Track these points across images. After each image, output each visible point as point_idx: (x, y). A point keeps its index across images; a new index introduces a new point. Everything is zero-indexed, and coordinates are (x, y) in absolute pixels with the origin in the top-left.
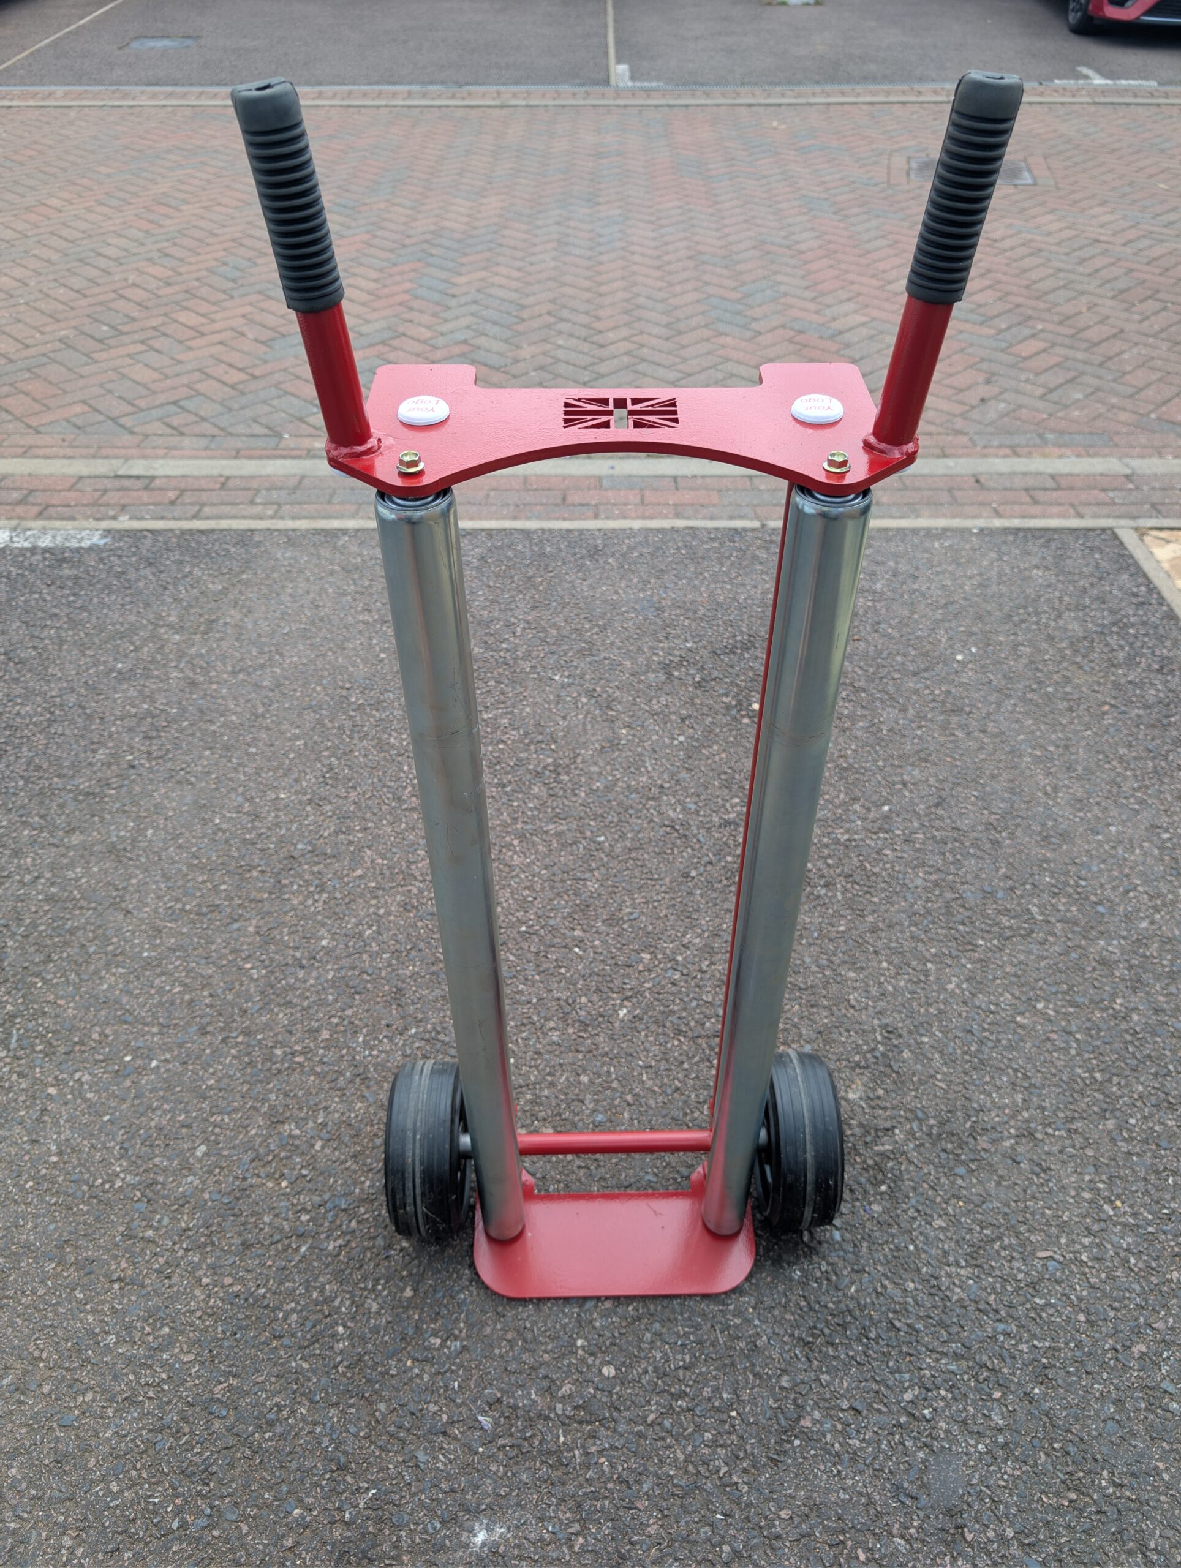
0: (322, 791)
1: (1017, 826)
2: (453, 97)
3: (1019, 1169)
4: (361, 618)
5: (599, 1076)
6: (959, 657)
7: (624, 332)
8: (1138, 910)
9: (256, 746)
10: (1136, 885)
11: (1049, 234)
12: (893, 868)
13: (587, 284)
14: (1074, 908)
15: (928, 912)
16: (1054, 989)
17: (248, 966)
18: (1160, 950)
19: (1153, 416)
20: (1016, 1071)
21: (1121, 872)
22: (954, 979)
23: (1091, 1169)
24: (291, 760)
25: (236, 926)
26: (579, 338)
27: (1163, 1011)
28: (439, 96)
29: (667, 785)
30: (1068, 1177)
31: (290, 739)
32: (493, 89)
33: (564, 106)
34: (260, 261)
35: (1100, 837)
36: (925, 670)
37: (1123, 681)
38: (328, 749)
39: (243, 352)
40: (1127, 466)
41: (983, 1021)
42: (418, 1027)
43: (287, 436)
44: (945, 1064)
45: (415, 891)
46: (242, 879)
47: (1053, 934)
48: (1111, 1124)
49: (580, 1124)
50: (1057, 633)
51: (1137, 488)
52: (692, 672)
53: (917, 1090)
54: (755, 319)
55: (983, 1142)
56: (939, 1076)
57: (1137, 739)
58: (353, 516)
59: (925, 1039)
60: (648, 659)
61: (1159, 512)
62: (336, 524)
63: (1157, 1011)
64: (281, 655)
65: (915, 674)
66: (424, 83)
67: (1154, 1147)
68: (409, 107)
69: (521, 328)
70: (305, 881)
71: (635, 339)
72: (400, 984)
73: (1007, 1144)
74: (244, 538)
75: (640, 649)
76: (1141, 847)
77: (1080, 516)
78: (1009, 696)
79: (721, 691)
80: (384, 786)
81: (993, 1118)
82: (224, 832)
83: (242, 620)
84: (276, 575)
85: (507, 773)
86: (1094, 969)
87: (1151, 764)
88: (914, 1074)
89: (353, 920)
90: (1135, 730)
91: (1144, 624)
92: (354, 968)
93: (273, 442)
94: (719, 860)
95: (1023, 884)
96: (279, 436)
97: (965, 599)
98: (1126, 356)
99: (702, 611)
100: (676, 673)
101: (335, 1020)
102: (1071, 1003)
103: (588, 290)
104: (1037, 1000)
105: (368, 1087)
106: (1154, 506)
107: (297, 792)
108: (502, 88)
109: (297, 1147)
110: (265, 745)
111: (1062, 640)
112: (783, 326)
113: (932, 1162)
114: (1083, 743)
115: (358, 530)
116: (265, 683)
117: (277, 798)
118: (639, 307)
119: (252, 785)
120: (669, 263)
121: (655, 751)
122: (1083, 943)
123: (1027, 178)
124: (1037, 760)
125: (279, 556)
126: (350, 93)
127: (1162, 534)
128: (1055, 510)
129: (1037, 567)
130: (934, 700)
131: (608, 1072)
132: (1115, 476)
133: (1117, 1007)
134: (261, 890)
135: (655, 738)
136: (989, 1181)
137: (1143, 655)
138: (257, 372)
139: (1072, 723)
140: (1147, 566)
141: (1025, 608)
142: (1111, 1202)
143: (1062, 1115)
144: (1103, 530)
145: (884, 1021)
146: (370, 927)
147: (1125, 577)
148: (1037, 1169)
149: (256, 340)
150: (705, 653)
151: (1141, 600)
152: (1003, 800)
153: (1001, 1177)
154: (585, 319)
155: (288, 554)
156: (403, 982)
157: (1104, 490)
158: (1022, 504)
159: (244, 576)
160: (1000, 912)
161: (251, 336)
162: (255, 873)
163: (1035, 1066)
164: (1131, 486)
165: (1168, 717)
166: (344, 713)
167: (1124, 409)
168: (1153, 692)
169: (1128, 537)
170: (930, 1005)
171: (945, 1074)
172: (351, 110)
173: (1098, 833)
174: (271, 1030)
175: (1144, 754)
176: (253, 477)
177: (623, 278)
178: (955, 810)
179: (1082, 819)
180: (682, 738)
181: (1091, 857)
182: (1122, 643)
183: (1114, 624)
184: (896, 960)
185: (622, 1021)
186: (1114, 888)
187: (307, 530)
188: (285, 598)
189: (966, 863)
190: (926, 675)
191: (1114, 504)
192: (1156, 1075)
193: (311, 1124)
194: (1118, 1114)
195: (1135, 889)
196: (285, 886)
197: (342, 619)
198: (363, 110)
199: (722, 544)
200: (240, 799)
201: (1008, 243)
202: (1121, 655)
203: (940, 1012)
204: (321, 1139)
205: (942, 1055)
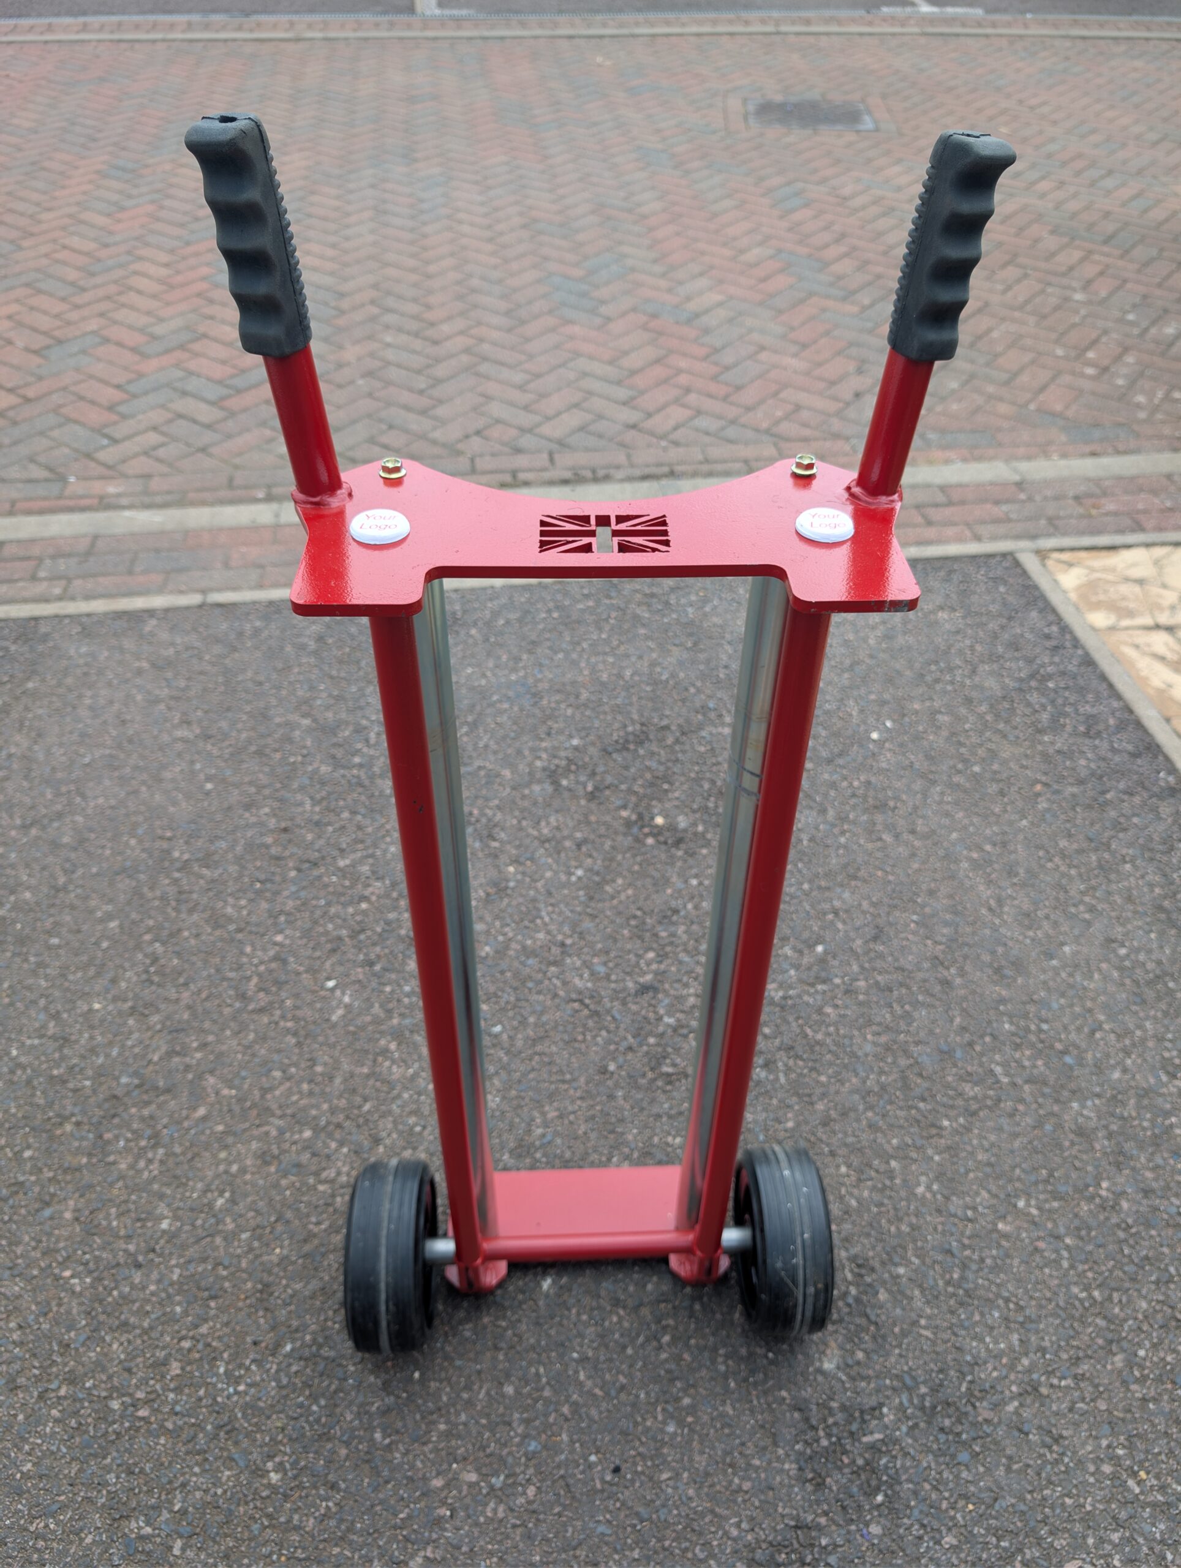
0: (147, 993)
1: (966, 957)
2: (240, 28)
3: (1028, 1441)
4: (179, 733)
5: (527, 1383)
6: (875, 736)
7: (459, 324)
8: (1108, 1056)
9: (58, 935)
10: (1100, 1024)
11: (899, 189)
12: (837, 1030)
13: (411, 263)
14: (1040, 1063)
15: (883, 1088)
16: (1033, 1178)
17: (67, 1273)
18: (1139, 1107)
19: (1032, 407)
20: (1007, 1300)
21: (1083, 1006)
22: (923, 1179)
23: (1106, 1429)
24: (105, 951)
25: (47, 1212)
26: (408, 333)
27: (1153, 1191)
28: (224, 28)
29: (569, 941)
30: (1084, 1444)
31: (101, 921)
32: (284, 18)
33: (366, 39)
34: (25, 243)
35: (1054, 962)
36: (840, 755)
37: (1051, 751)
38: (149, 930)
39: (12, 366)
40: (1015, 470)
41: (962, 1234)
42: (293, 1340)
43: (72, 479)
44: (928, 1302)
45: (274, 1133)
46: (52, 1138)
47: (1022, 1101)
48: (1119, 1360)
49: (510, 1460)
50: (974, 694)
51: (1030, 499)
52: (583, 778)
53: (900, 1346)
54: (603, 302)
55: (984, 1411)
56: (923, 1322)
57: (1075, 826)
58: (160, 590)
59: (901, 1271)
60: (530, 765)
61: (1056, 528)
62: (139, 603)
63: (1147, 1192)
64: (84, 797)
65: (830, 761)
66: (205, 12)
67: (1169, 1386)
68: (191, 41)
69: (342, 322)
70: (134, 1132)
71: (474, 332)
72: (266, 1278)
73: (1011, 1408)
74: (27, 628)
75: (519, 752)
76: (1099, 970)
77: (978, 538)
78: (934, 782)
79: (619, 803)
80: (224, 979)
81: (989, 1373)
82: (24, 1068)
83: (30, 749)
84: (69, 681)
85: (374, 944)
86: (1073, 1144)
87: (1094, 858)
88: (895, 1324)
89: (200, 1185)
90: (1071, 814)
91: (1063, 673)
92: (204, 1260)
93: (55, 488)
94: (641, 1045)
95: (982, 1037)
96: (63, 479)
97: (871, 656)
98: (995, 334)
99: (585, 695)
100: (564, 782)
101: (186, 1344)
102: (1056, 1196)
103: (413, 270)
104: (1017, 1196)
105: (236, 1443)
106: (1051, 520)
107: (115, 999)
108: (295, 18)
109: (149, 1554)
110: (70, 931)
111: (980, 702)
112: (634, 310)
113: (930, 1450)
114: (1021, 837)
115: (167, 610)
116: (66, 840)
117: (91, 1010)
118: (474, 291)
119: (57, 993)
120: (501, 234)
121: (550, 894)
122: (1056, 1108)
123: (868, 123)
124: (976, 865)
125: (72, 652)
126: (120, 24)
127: (1066, 556)
128: (950, 531)
129: (941, 608)
130: (854, 795)
131: (537, 1374)
132: (1004, 485)
133: (1104, 1193)
134: (78, 1151)
135: (548, 874)
136: (997, 1466)
137: (1066, 715)
138: (30, 393)
139: (1005, 811)
140: (1055, 599)
141: (936, 662)
142: (1135, 1474)
143: (1065, 1356)
144: (1004, 555)
145: (854, 1251)
146: (221, 1193)
147: (1034, 614)
148: (1048, 1440)
149: (27, 350)
150: (592, 751)
151: (1054, 643)
152: (946, 924)
153: (1010, 1458)
154: (412, 308)
155: (84, 650)
156: (270, 1273)
157: (997, 502)
158: (915, 526)
159: (30, 685)
160: (961, 1079)
161: (20, 344)
162: (68, 1127)
163: (1027, 1291)
164: (1022, 496)
165: (1103, 793)
166: (167, 877)
167: (1001, 399)
168: (1083, 762)
169: (1030, 562)
170: (900, 1220)
171: (929, 1318)
172: (123, 46)
173: (1052, 958)
174: (104, 1370)
175: (1085, 845)
176: (33, 541)
177: (452, 254)
178: (895, 942)
179: (1033, 940)
180: (580, 872)
181: (1049, 990)
182: (1044, 700)
183: (1032, 676)
184: (856, 1161)
185: (547, 1296)
186: (1079, 1030)
187: (106, 614)
188: (84, 713)
189: (916, 1015)
190: (841, 761)
191: (1009, 520)
192: (1157, 1283)
193: (166, 1515)
194: (1125, 1344)
195: (1100, 1028)
196: (108, 1142)
197: (155, 737)
198: (137, 46)
199: (598, 602)
200: (42, 1016)
201: (858, 202)
202: (1045, 717)
203: (913, 1228)
204: (181, 1536)
205: (923, 1291)
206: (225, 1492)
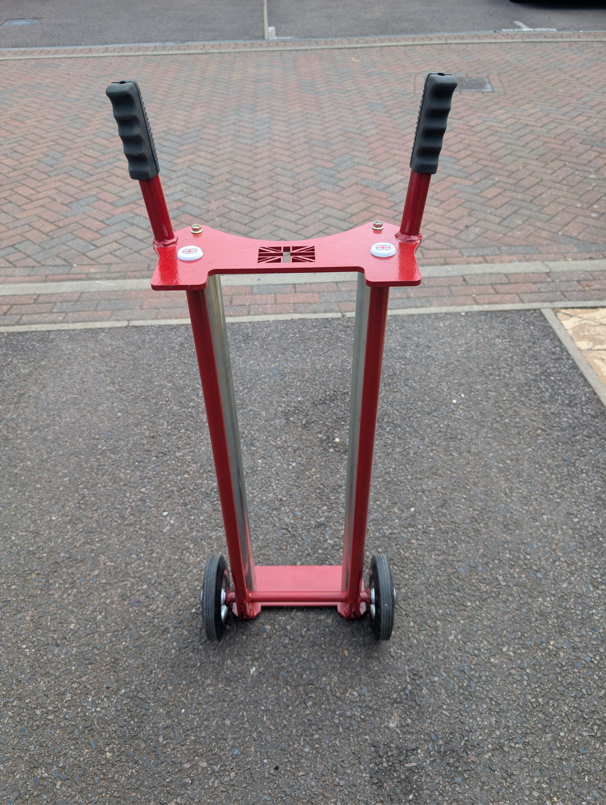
0: (78, 513)
1: (489, 518)
2: (179, 49)
3: (494, 775)
4: (108, 388)
5: (237, 720)
6: (454, 401)
7: (269, 191)
8: (561, 575)
9: (40, 483)
10: (560, 557)
11: (501, 122)
12: (417, 552)
13: (248, 161)
14: (523, 576)
15: (438, 583)
16: (513, 637)
17: (24, 646)
18: (575, 603)
19: (560, 233)
20: (491, 699)
21: (551, 548)
22: (453, 632)
23: (538, 773)
24: (61, 492)
25: (19, 616)
26: (243, 195)
27: (578, 648)
28: (172, 49)
29: (284, 499)
30: (524, 780)
31: (61, 477)
32: (201, 43)
33: (239, 52)
34: (67, 153)
35: (538, 523)
36: (435, 411)
37: (548, 413)
38: (83, 483)
39: (54, 211)
40: (547, 266)
41: (471, 662)
42: (126, 688)
43: (75, 265)
44: (449, 697)
45: (129, 585)
46: (25, 580)
47: (511, 595)
48: (549, 736)
49: (224, 757)
50: (510, 382)
51: (553, 281)
52: (301, 417)
53: (431, 718)
54: (341, 180)
55: (472, 757)
56: (445, 707)
57: (557, 452)
58: (108, 319)
59: (436, 679)
60: (275, 410)
61: (566, 297)
62: (98, 325)
63: (575, 649)
64: (60, 417)
65: (429, 414)
66: (163, 41)
67: (576, 753)
68: (155, 55)
69: (211, 190)
70: (64, 580)
71: (275, 195)
72: (116, 656)
73: (487, 756)
74: (44, 337)
75: (271, 403)
76: (562, 529)
77: (522, 301)
78: (483, 427)
79: (317, 430)
80: (115, 508)
81: (477, 737)
82: (17, 546)
83: (39, 393)
84: (61, 361)
85: (189, 495)
86: (537, 619)
87: (566, 470)
88: (429, 706)
89: (91, 608)
90: (556, 446)
91: (560, 373)
92: (88, 645)
93: (67, 269)
94: (314, 553)
95: (493, 560)
96: (71, 265)
97: (458, 361)
98: (544, 196)
99: (307, 375)
100: (292, 419)
101: (75, 685)
102: (524, 646)
103: (249, 165)
104: (503, 645)
105: (93, 736)
106: (562, 292)
107: (63, 515)
108: (206, 43)
109: (45, 786)
110: (46, 481)
111: (513, 386)
112: (357, 184)
113: (440, 774)
114: (527, 457)
115: (110, 328)
116: (50, 437)
117: (51, 520)
118: (277, 174)
119: (36, 511)
120: (295, 146)
121: (278, 474)
122: (529, 600)
123: (488, 88)
124: (500, 470)
125: (64, 348)
126: (123, 48)
127: (568, 311)
128: (508, 297)
129: (498, 337)
130: (440, 431)
131: (243, 716)
132: (540, 273)
133: (551, 647)
134: (37, 588)
135: (278, 464)
136: (476, 786)
137: (559, 394)
138: (61, 224)
139: (520, 443)
140: (560, 334)
141: (492, 365)
142: (551, 798)
143: (519, 732)
144: (535, 310)
145: (411, 667)
146: (100, 614)
147: (548, 341)
148: (505, 775)
149: (62, 203)
150: (307, 403)
151: (557, 356)
152: (481, 500)
153: (483, 783)
154: (246, 183)
155: (69, 347)
156: (119, 654)
157: (534, 283)
158: (489, 294)
159: (43, 363)
160: (480, 581)
161: (59, 201)
162: (34, 576)
163: (502, 695)
164: (549, 280)
165: (575, 436)
166: (94, 457)
167: (544, 229)
168: (565, 419)
169: (549, 314)
170: (439, 652)
171: (448, 705)
172: (123, 58)
173: (536, 521)
174: (35, 695)
175: (561, 463)
176: (53, 294)
177: (269, 157)
178: (453, 508)
179: (527, 511)
180: (294, 464)
181: (533, 538)
182: (547, 386)
183: (542, 373)
184: (419, 620)
185: (252, 676)
186: (547, 560)
187: (81, 330)
188: (65, 377)
189: (459, 546)
190: (435, 414)
191: (541, 292)
192: (575, 697)
193: (55, 768)
194: (553, 729)
195: (559, 560)
196: (51, 584)
197: (97, 390)
198: (130, 58)
199: (320, 330)
200: (28, 522)
201: (479, 128)
202: (547, 394)
203: (445, 657)
204: (61, 780)
205: (446, 690)
206: (84, 760)
